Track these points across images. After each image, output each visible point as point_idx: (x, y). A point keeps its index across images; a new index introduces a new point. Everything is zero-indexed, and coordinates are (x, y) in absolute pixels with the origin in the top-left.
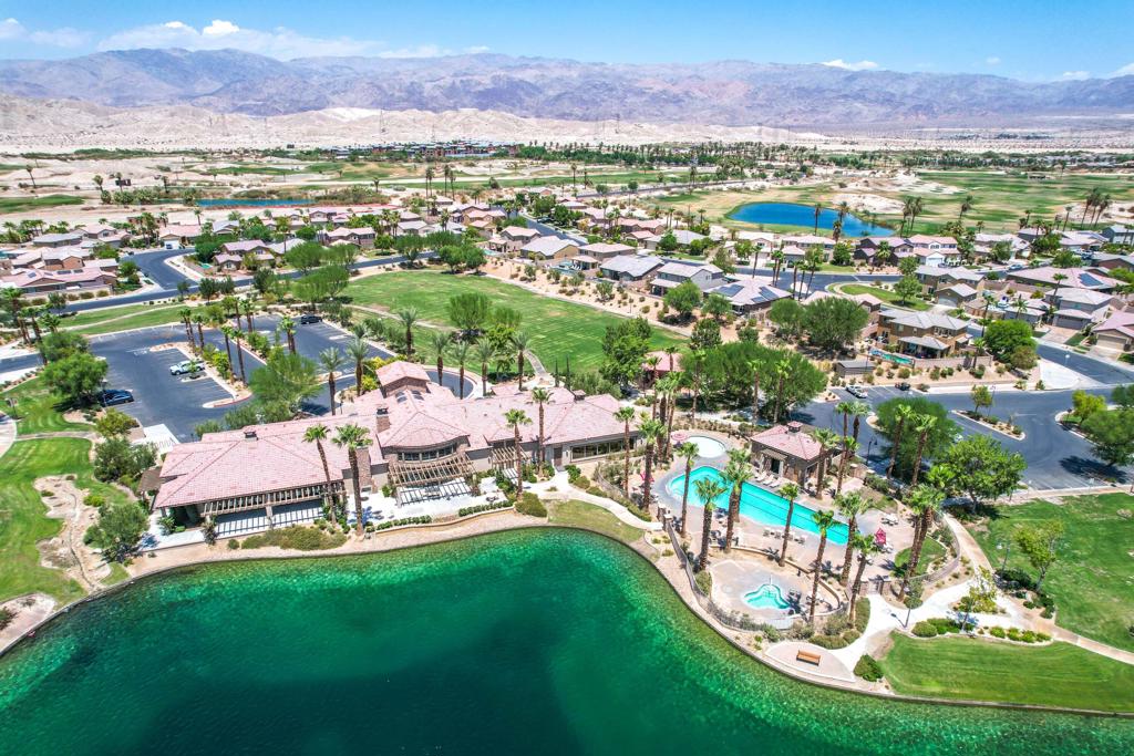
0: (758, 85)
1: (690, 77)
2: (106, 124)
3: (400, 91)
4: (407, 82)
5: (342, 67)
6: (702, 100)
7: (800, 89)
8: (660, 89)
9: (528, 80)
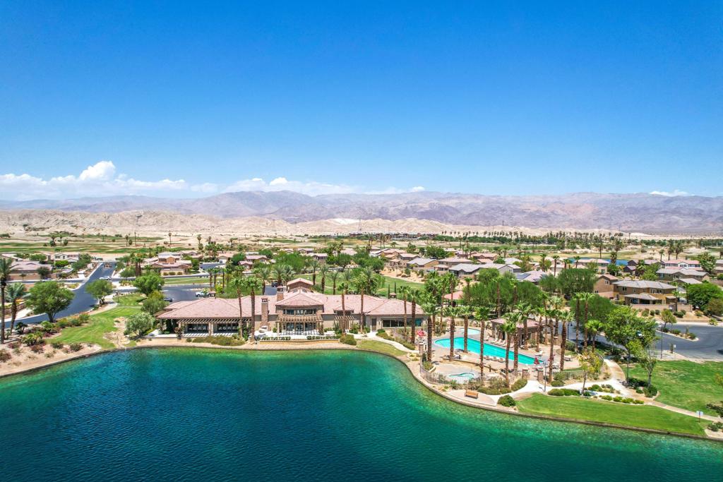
0: (602, 207)
1: (555, 203)
3: (375, 211)
4: (380, 207)
5: (343, 200)
6: (563, 216)
7: (631, 208)
8: (536, 209)
9: (451, 205)
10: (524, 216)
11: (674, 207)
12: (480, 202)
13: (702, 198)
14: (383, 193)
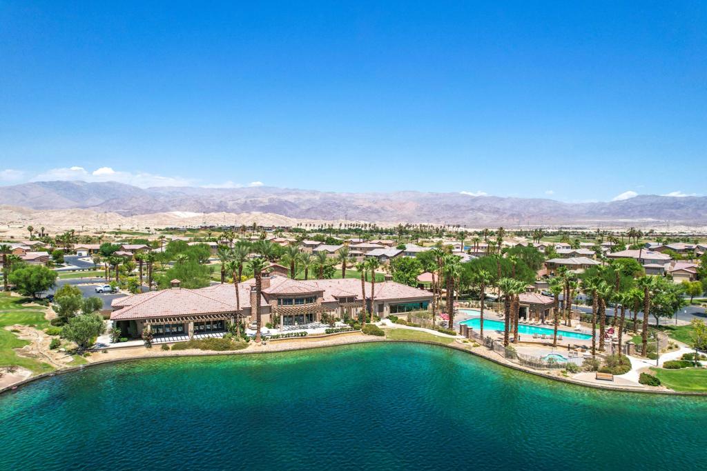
0: (423, 204)
1: (384, 200)
2: (29, 218)
3: (214, 205)
4: (218, 201)
5: (178, 193)
7: (446, 206)
8: (367, 206)
9: (290, 200)
10: (358, 211)
11: (478, 205)
12: (317, 198)
13: (498, 198)
14: (220, 187)
